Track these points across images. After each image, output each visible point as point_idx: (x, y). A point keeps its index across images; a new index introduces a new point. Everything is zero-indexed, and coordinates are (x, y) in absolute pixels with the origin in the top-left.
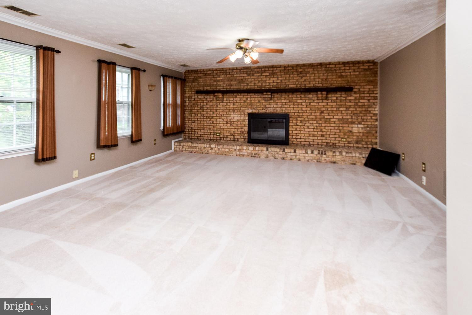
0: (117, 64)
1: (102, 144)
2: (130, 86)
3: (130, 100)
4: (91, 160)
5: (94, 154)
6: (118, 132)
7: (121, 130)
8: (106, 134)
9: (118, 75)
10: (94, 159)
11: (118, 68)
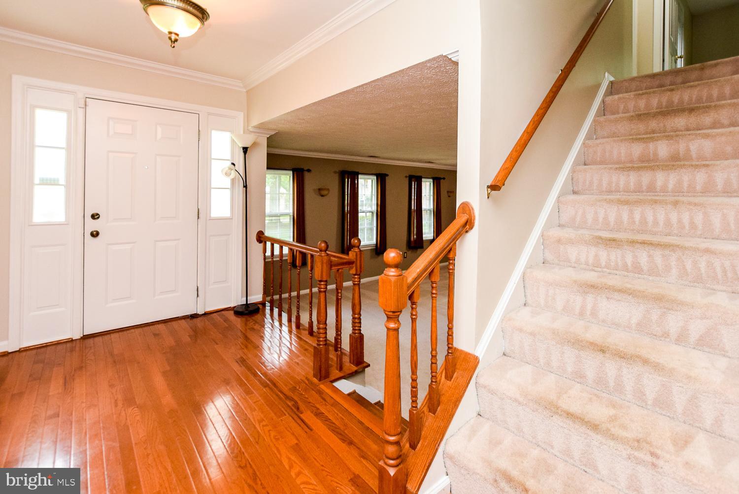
0: (423, 176)
1: (412, 245)
2: (432, 194)
3: (432, 207)
4: (405, 257)
5: (406, 253)
6: (424, 236)
7: (425, 234)
8: (415, 237)
9: (423, 184)
10: (406, 257)
11: (423, 180)
